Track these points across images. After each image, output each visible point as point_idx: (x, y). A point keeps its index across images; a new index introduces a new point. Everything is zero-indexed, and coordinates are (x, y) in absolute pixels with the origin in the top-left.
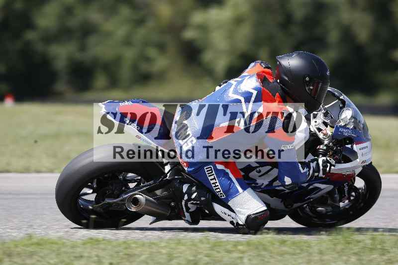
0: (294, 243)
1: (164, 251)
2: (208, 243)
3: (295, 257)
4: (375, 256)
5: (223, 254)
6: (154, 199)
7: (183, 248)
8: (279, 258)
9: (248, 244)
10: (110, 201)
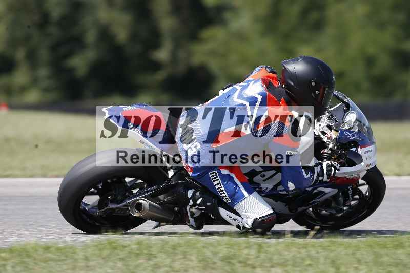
6: (158, 204)
10: (114, 206)
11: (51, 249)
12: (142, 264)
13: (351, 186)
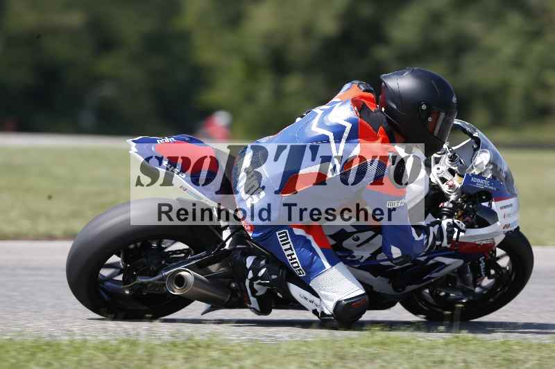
6: (207, 278)
10: (145, 280)
13: (483, 257)
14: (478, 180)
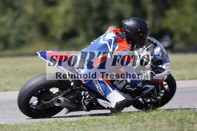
0: (99, 120)
1: (35, 129)
2: (57, 123)
3: (100, 127)
4: (139, 124)
5: (65, 128)
6: (68, 99)
7: (44, 126)
8: (92, 128)
9: (77, 122)
10: (46, 102)
11: (96, 120)
12: (139, 125)
13: (160, 85)
14: (158, 56)
